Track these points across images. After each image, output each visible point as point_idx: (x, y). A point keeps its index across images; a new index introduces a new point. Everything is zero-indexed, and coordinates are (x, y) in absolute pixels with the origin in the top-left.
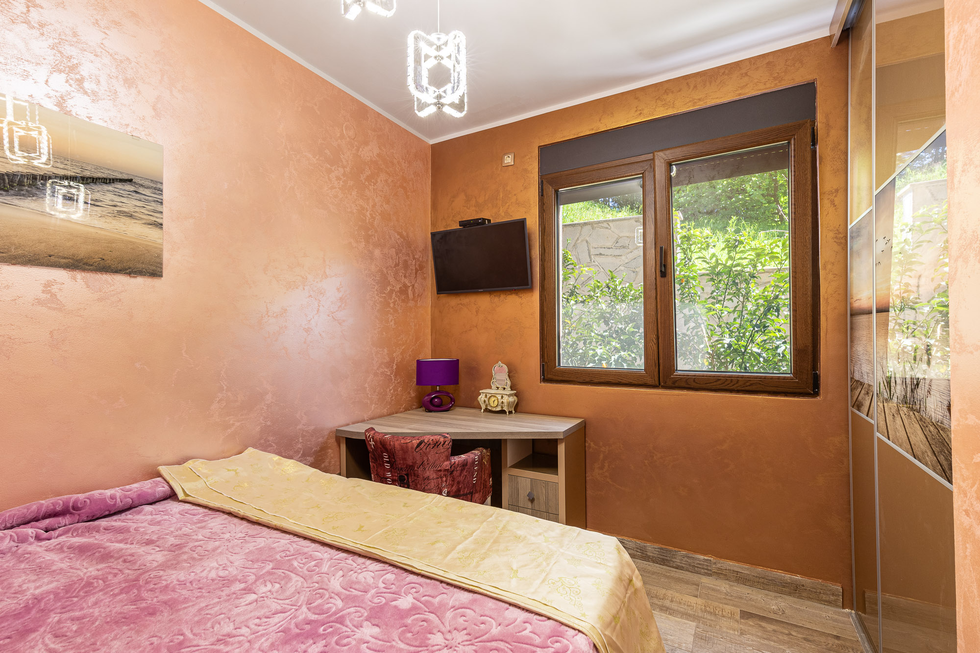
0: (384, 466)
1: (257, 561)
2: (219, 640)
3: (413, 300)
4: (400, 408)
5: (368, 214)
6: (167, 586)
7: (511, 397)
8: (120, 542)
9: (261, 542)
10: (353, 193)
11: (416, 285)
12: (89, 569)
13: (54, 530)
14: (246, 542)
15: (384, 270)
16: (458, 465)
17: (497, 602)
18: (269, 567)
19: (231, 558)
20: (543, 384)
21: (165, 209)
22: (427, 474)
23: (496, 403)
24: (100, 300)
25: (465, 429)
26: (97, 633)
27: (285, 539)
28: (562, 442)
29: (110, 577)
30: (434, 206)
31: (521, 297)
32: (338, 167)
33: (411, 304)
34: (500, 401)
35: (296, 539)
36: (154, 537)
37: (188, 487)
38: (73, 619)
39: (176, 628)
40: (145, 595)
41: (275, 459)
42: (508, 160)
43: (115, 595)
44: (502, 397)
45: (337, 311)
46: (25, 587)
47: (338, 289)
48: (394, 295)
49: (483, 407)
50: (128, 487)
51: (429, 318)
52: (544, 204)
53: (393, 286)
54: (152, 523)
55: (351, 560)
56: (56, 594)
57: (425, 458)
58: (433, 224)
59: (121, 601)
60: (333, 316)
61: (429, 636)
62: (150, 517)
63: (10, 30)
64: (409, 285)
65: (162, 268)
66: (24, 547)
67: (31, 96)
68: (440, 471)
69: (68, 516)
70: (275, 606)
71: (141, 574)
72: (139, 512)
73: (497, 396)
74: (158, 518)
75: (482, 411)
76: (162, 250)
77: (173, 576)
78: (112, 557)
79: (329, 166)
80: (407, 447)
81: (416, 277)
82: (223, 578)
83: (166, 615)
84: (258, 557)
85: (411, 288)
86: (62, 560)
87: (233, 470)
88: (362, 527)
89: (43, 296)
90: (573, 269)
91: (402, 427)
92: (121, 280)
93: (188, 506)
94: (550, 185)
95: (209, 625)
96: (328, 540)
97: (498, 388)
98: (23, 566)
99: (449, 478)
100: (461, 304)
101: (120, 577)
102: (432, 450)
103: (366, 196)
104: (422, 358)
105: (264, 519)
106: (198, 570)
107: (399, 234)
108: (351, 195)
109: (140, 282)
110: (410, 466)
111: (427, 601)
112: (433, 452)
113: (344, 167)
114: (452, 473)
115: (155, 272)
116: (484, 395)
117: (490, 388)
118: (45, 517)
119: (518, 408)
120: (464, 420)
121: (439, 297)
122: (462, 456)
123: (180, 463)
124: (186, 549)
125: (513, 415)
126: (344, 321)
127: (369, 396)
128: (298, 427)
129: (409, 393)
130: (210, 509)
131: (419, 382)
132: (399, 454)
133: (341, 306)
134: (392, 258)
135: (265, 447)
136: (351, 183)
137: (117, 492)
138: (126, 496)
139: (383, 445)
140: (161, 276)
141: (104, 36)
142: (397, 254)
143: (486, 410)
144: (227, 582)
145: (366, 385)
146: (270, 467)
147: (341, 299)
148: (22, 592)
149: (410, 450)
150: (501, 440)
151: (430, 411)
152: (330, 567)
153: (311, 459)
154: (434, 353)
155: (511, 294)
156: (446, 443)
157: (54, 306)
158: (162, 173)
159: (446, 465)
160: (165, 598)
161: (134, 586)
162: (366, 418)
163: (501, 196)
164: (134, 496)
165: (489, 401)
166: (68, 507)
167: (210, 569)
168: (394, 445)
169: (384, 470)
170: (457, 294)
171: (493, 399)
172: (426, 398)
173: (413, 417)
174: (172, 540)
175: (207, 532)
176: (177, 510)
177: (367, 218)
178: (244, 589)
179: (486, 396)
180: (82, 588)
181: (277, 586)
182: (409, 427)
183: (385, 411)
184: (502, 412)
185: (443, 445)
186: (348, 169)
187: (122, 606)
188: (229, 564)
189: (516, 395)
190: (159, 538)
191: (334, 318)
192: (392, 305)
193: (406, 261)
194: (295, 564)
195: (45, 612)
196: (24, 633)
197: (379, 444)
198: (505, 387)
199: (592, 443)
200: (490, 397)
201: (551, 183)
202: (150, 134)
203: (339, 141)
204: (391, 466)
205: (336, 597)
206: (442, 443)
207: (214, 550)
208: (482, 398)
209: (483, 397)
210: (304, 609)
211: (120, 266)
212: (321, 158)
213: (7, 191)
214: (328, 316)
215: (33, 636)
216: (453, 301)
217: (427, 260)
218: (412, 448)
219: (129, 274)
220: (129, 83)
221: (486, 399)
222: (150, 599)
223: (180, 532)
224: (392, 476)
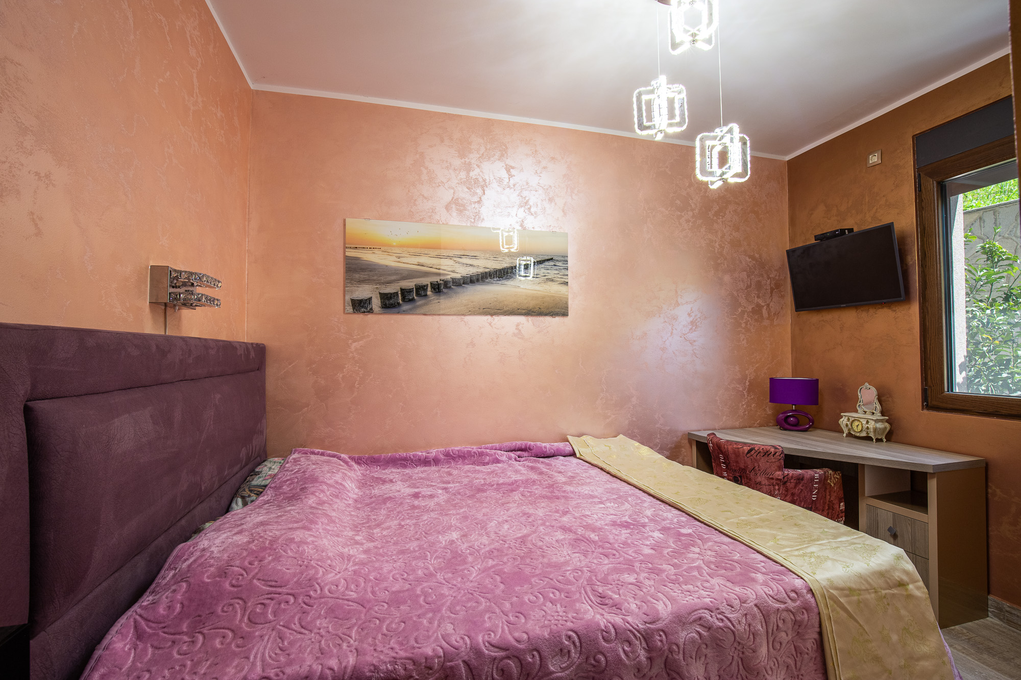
0: (721, 466)
1: (610, 493)
2: (583, 516)
3: (768, 319)
4: (754, 424)
5: (717, 245)
6: (565, 491)
7: (880, 423)
8: (548, 469)
9: (614, 486)
10: (702, 230)
11: (771, 304)
12: (535, 476)
13: (522, 457)
14: (606, 484)
15: (735, 293)
16: (792, 477)
17: (749, 548)
18: (615, 497)
19: (596, 488)
20: (925, 411)
21: (569, 272)
22: (759, 479)
23: (860, 428)
24: (539, 332)
25: (811, 447)
26: (536, 498)
27: (628, 487)
28: (933, 478)
29: (542, 481)
30: (793, 221)
31: (895, 311)
32: (687, 211)
33: (766, 323)
34: (865, 426)
35: (634, 488)
36: (563, 471)
37: (583, 450)
38: (528, 492)
39: (566, 506)
40: (556, 491)
41: (636, 445)
42: (874, 159)
43: (544, 488)
44: (867, 422)
45: (688, 333)
46: (511, 476)
47: (689, 315)
48: (746, 316)
49: (846, 431)
50: (552, 444)
51: (789, 335)
52: (922, 201)
53: (745, 307)
54: (562, 465)
55: (663, 506)
56: (522, 482)
57: (756, 464)
58: (792, 240)
59: (546, 491)
60: (684, 338)
61: (691, 547)
62: (562, 462)
63: (503, 194)
64: (763, 304)
65: (568, 310)
66: (510, 462)
67: (511, 225)
68: (772, 479)
69: (527, 452)
70: (612, 512)
71: (555, 484)
72: (557, 459)
73: (861, 420)
74: (566, 463)
75: (845, 435)
76: (567, 299)
77: (568, 488)
78: (544, 474)
79: (679, 213)
80: (738, 451)
81: (771, 296)
82: (591, 495)
83: (563, 500)
84: (610, 491)
85: (765, 307)
86: (525, 470)
87: (608, 446)
88: (678, 492)
89: (516, 331)
90: (1010, 265)
91: (746, 438)
92: (548, 319)
93: (581, 461)
94: (930, 177)
95: (580, 509)
96: (652, 492)
97: (865, 412)
98: (510, 468)
99: (781, 487)
100: (823, 320)
101: (546, 482)
102: (763, 458)
103: (715, 230)
104: (779, 376)
105: (619, 474)
106: (580, 489)
107: (750, 257)
108: (700, 232)
109: (557, 319)
110: (742, 469)
111: (699, 534)
112: (763, 460)
113: (692, 210)
114: (785, 483)
115: (565, 314)
116: (847, 418)
117: (856, 411)
118: (518, 451)
119: (891, 437)
120: (816, 441)
121: (799, 315)
122: (799, 471)
123: (579, 436)
124: (576, 479)
125: (884, 443)
126: (695, 341)
127: (720, 408)
128: (657, 426)
129: (765, 410)
130: (592, 465)
131: (772, 400)
132: (732, 457)
133: (691, 329)
134: (743, 281)
135: (632, 437)
136: (699, 222)
137: (547, 445)
138: (551, 449)
139: (719, 447)
140: (567, 315)
141: (539, 178)
142: (748, 276)
143: (850, 435)
144: (592, 497)
145: (717, 398)
146: (632, 449)
147: (692, 323)
148: (511, 478)
149: (741, 454)
150: (857, 464)
151: (785, 429)
152: (649, 505)
153: (667, 453)
154: (795, 370)
155: (882, 308)
156: (777, 454)
157: (520, 336)
158: (567, 252)
159: (778, 474)
160: (563, 495)
161: (552, 487)
162: (717, 428)
163: (867, 200)
164: (555, 449)
165: (852, 425)
166: (527, 447)
167: (586, 490)
168: (728, 448)
169: (722, 470)
170: (819, 311)
171: (856, 423)
172: (781, 415)
173: (763, 432)
174: (570, 474)
175: (587, 475)
176: (575, 462)
177: (716, 249)
178: (600, 502)
179: (848, 420)
180: (531, 482)
181: (617, 505)
182: (753, 439)
183: (737, 424)
184: (868, 439)
185: (774, 455)
186: (697, 211)
187: (545, 492)
188: (595, 490)
189: (887, 421)
190: (564, 472)
191: (686, 339)
192: (743, 325)
193: (759, 283)
194: (630, 499)
195: (518, 486)
196: (512, 491)
197: (716, 446)
198: (874, 411)
199: (998, 491)
200: (853, 421)
201: (931, 175)
202: (561, 228)
203: (688, 189)
204: (727, 467)
205: (646, 518)
206: (773, 453)
207: (589, 483)
208: (843, 421)
209: (845, 420)
210: (627, 517)
211: (548, 311)
212: (672, 209)
213: (502, 278)
214: (681, 337)
215: (514, 493)
216: (813, 318)
217: (785, 278)
218: (743, 453)
219: (552, 316)
220: (551, 200)
221: (848, 423)
222: (557, 493)
223: (575, 472)
224: (728, 476)
